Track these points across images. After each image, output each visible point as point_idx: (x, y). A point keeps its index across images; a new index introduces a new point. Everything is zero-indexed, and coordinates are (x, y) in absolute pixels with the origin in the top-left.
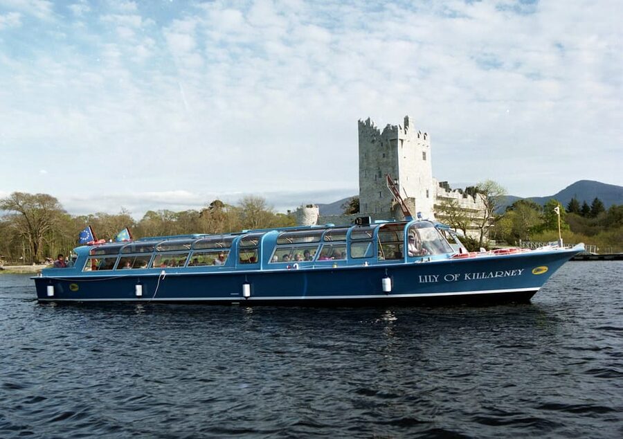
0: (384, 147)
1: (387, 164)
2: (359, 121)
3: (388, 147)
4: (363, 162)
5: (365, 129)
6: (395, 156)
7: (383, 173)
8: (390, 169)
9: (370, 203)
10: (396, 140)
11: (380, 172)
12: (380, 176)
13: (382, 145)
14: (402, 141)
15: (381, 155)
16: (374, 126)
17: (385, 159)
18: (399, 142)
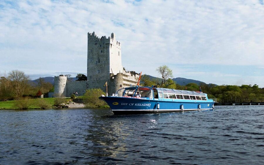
0: (102, 47)
1: (103, 56)
2: (88, 33)
3: (104, 47)
4: (90, 54)
5: (92, 38)
6: (108, 52)
7: (101, 60)
8: (105, 59)
9: (93, 76)
10: (109, 44)
11: (99, 60)
12: (99, 62)
13: (101, 46)
14: (111, 44)
15: (100, 51)
16: (97, 36)
17: (102, 53)
18: (110, 45)
